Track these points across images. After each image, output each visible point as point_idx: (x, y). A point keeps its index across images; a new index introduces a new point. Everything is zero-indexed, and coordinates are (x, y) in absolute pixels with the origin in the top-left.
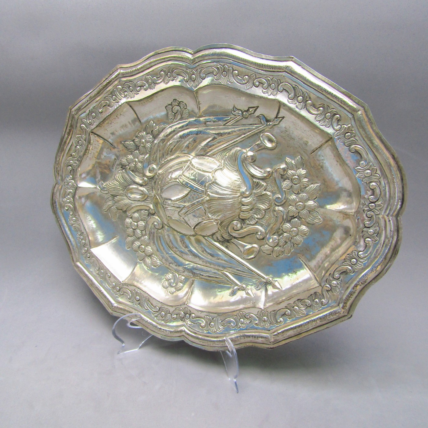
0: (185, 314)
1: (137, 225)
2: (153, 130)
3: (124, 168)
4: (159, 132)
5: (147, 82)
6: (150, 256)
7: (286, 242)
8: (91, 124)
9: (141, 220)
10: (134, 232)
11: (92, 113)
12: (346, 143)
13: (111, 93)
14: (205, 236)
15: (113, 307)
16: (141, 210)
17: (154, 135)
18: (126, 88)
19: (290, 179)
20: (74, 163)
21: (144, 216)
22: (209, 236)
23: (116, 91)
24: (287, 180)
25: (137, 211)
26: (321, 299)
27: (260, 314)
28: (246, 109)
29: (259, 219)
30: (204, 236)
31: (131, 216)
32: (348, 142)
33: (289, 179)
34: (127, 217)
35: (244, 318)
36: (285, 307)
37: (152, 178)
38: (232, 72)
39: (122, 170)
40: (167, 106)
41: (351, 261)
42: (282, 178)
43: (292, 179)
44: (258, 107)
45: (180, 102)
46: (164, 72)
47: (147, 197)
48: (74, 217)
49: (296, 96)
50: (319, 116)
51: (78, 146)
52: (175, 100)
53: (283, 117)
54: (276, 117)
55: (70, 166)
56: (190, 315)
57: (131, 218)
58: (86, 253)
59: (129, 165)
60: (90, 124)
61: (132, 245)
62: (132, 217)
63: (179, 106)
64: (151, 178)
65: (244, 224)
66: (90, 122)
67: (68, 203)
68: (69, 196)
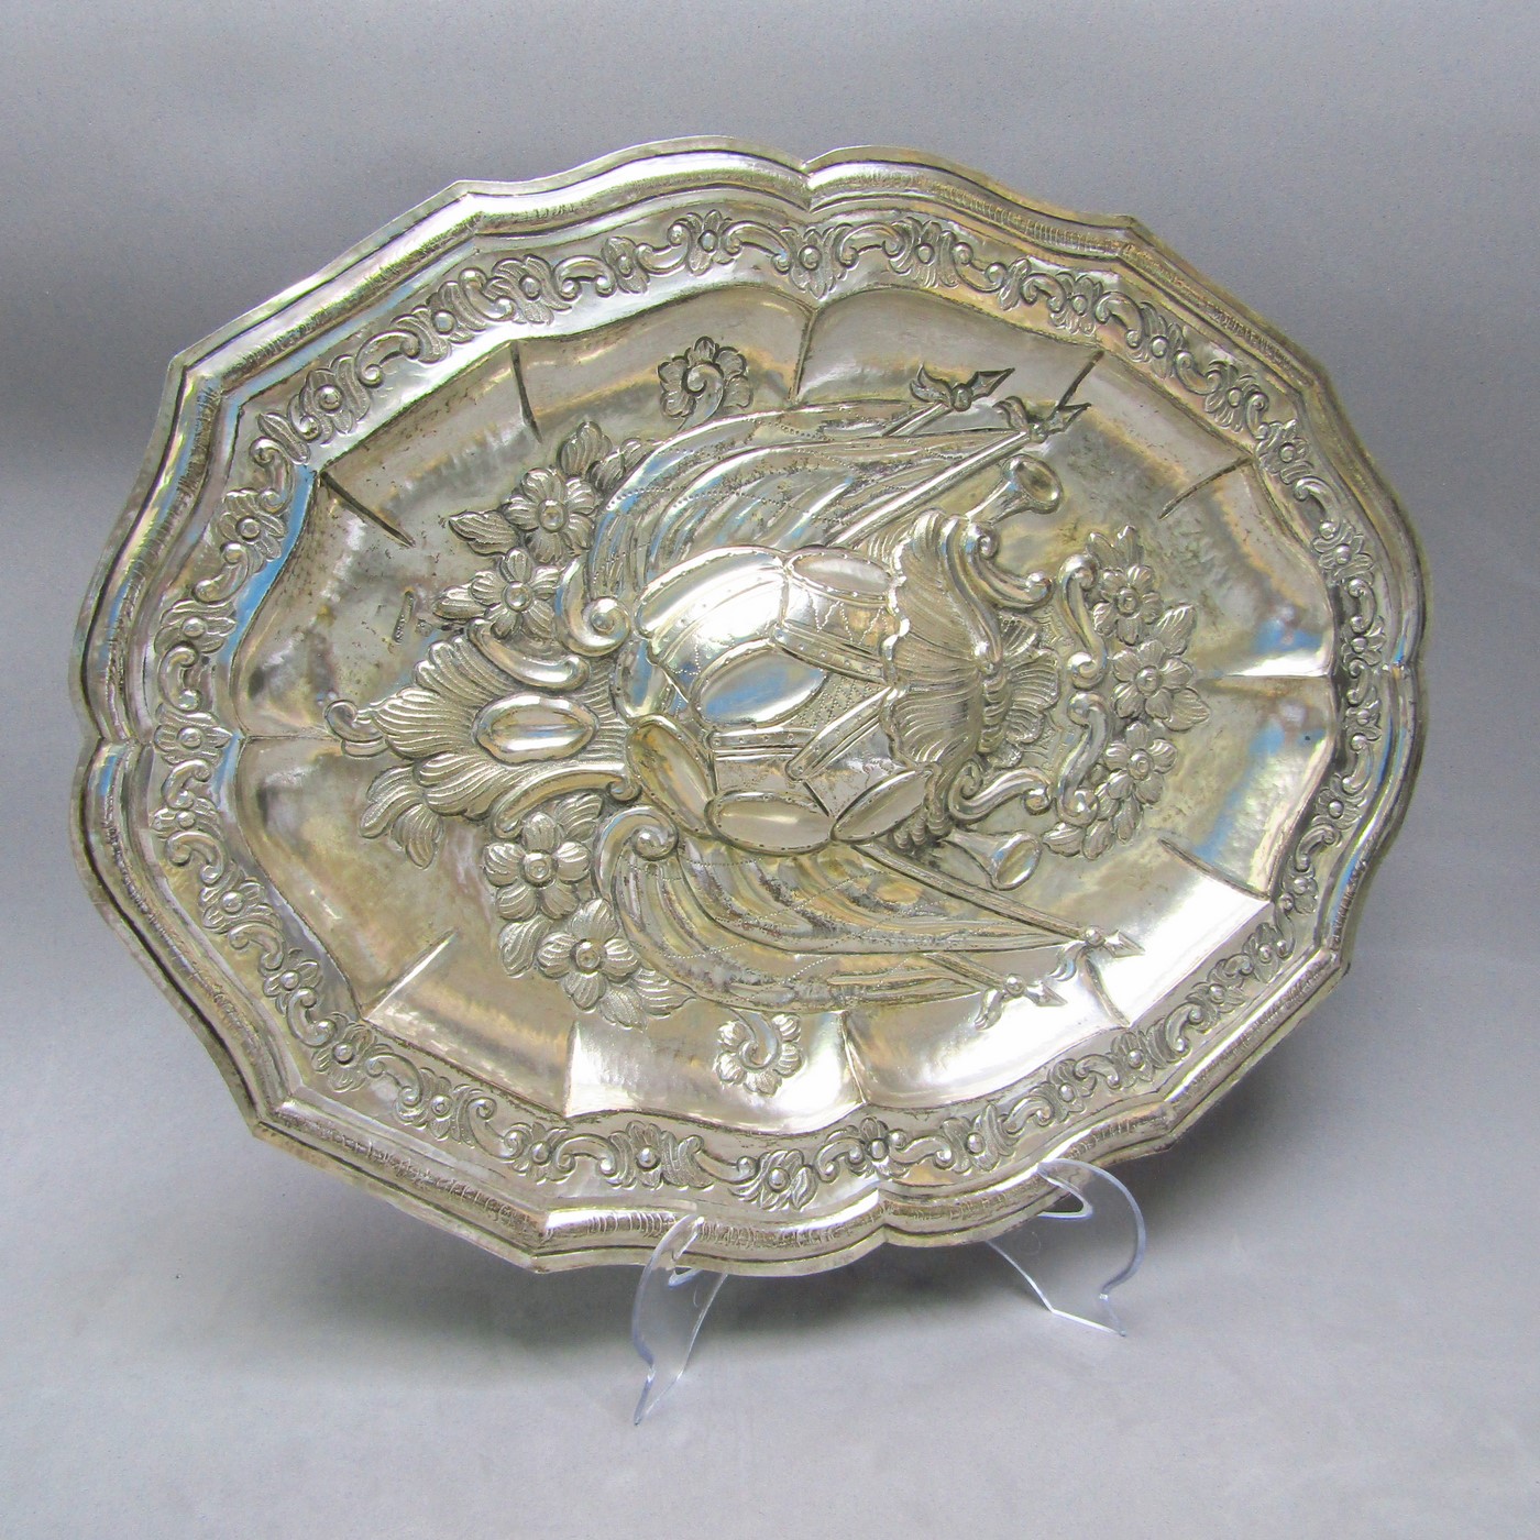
0: (865, 1143)
1: (555, 864)
2: (597, 462)
3: (461, 631)
4: (625, 470)
5: (613, 263)
6: (627, 979)
7: (1120, 802)
8: (319, 435)
9: (570, 838)
10: (540, 897)
11: (321, 388)
12: (1284, 473)
13: (428, 301)
14: (861, 842)
15: (546, 1237)
16: (564, 796)
17: (601, 484)
18: (506, 282)
19: (1111, 600)
20: (211, 629)
21: (585, 816)
22: (875, 839)
23: (456, 293)
24: (1100, 605)
25: (545, 804)
26: (1275, 942)
27: (1120, 1049)
28: (965, 377)
29: (1028, 744)
30: (855, 844)
31: (517, 832)
32: (1288, 471)
33: (1106, 602)
34: (496, 838)
35: (1072, 1078)
36: (1187, 998)
37: (610, 656)
38: (951, 249)
39: (448, 641)
40: (665, 364)
41: (1328, 807)
42: (1086, 599)
43: (1116, 600)
44: (1009, 372)
45: (719, 350)
46: (689, 227)
47: (594, 736)
48: (233, 890)
49: (1148, 336)
50: (1212, 399)
51: (236, 542)
52: (706, 340)
53: (1085, 407)
54: (1061, 407)
55: (188, 643)
56: (886, 1141)
57: (518, 839)
58: (325, 1044)
59: (486, 613)
60: (313, 435)
61: (535, 954)
62: (520, 836)
63: (717, 367)
64: (603, 657)
65: (985, 770)
66: (312, 430)
67: (186, 828)
68: (185, 793)
